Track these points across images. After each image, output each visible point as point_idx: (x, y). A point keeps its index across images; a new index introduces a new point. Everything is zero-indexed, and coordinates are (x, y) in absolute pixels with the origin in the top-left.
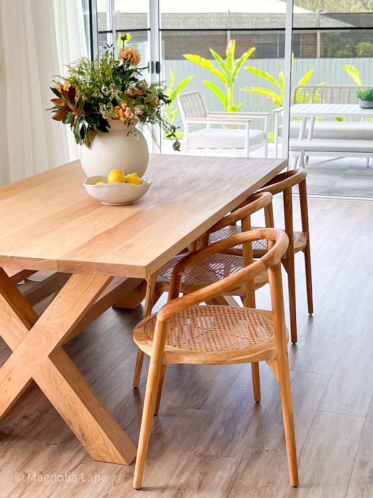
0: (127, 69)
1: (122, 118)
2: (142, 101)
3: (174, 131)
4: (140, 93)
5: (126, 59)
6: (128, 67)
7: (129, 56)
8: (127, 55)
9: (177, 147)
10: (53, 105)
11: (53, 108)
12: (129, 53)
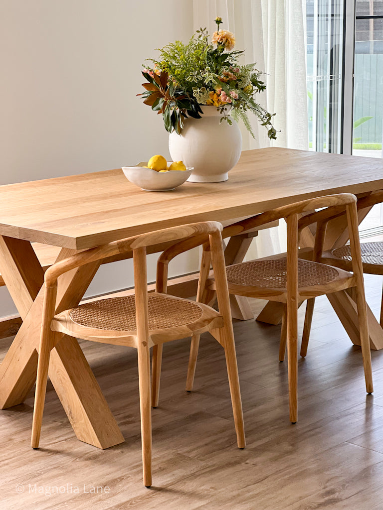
0: (221, 54)
1: (216, 103)
2: (237, 87)
3: (270, 119)
4: (234, 77)
5: (220, 44)
6: (222, 52)
7: (224, 40)
8: (222, 39)
9: (272, 134)
10: (144, 90)
11: (143, 94)
12: (224, 37)
